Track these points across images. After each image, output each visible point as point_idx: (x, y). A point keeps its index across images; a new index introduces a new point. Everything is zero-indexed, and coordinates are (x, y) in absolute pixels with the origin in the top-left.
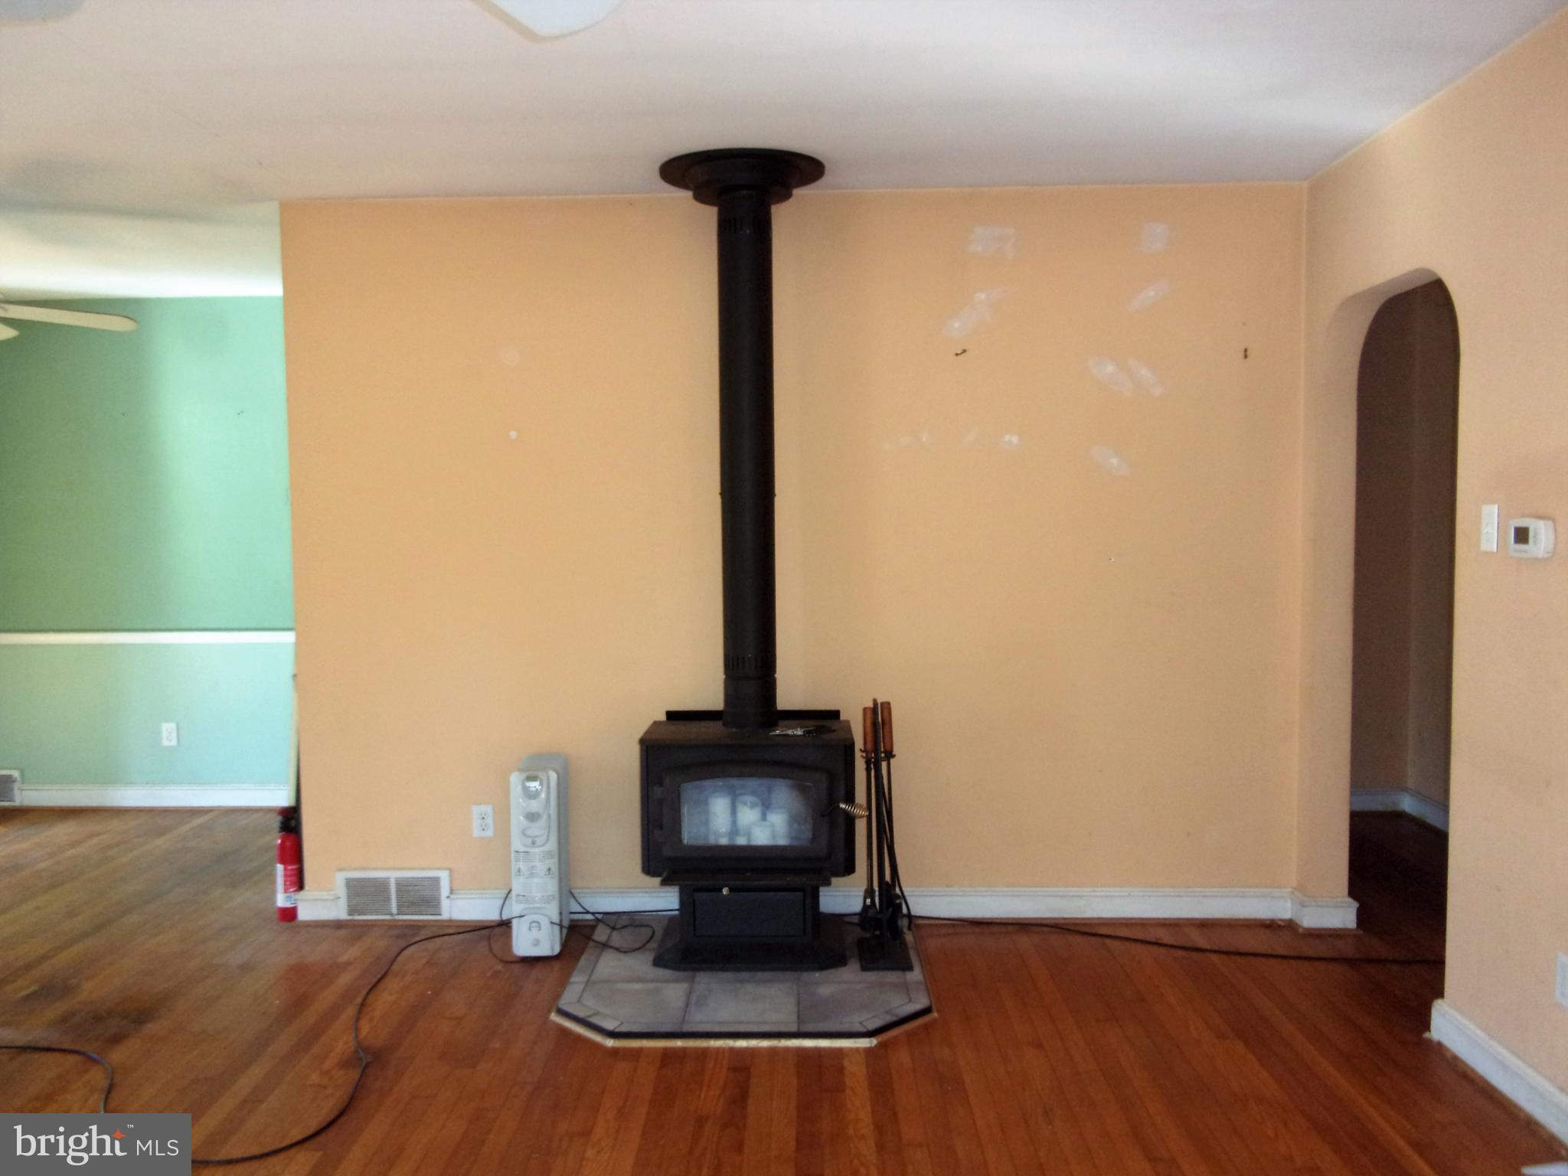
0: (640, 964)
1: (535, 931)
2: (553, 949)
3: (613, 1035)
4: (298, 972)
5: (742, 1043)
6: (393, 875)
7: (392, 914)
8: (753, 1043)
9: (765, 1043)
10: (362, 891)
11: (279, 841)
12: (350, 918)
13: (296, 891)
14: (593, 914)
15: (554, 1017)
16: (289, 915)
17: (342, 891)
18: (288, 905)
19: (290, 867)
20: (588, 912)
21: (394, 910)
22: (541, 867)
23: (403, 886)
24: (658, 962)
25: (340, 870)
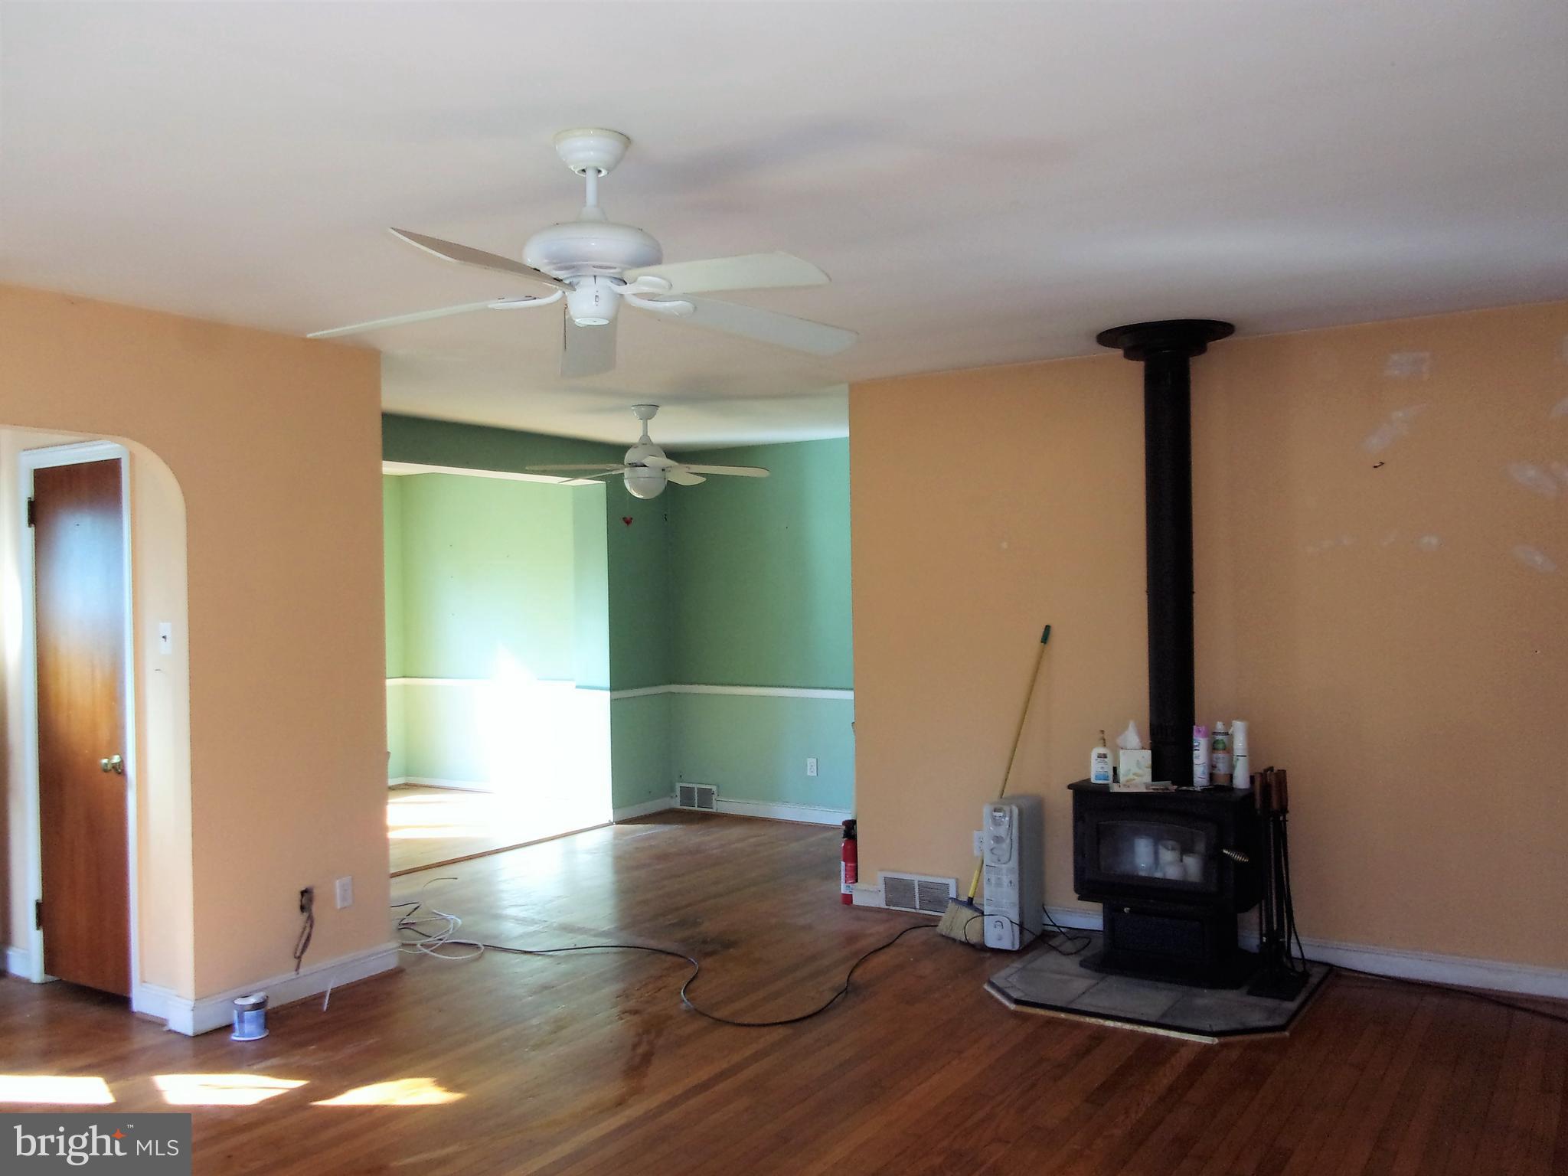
0: (1071, 964)
1: (999, 928)
2: (1013, 945)
3: (1017, 1002)
4: (852, 938)
5: (1110, 1024)
6: (917, 879)
7: (915, 908)
8: (1119, 1025)
9: (1128, 1027)
10: (896, 889)
11: (843, 845)
12: (887, 907)
13: (854, 883)
14: (1058, 927)
15: (986, 987)
16: (848, 899)
17: (882, 887)
18: (848, 893)
19: (849, 865)
20: (1055, 925)
21: (918, 907)
22: (1005, 880)
23: (924, 887)
24: (1082, 964)
25: (882, 870)
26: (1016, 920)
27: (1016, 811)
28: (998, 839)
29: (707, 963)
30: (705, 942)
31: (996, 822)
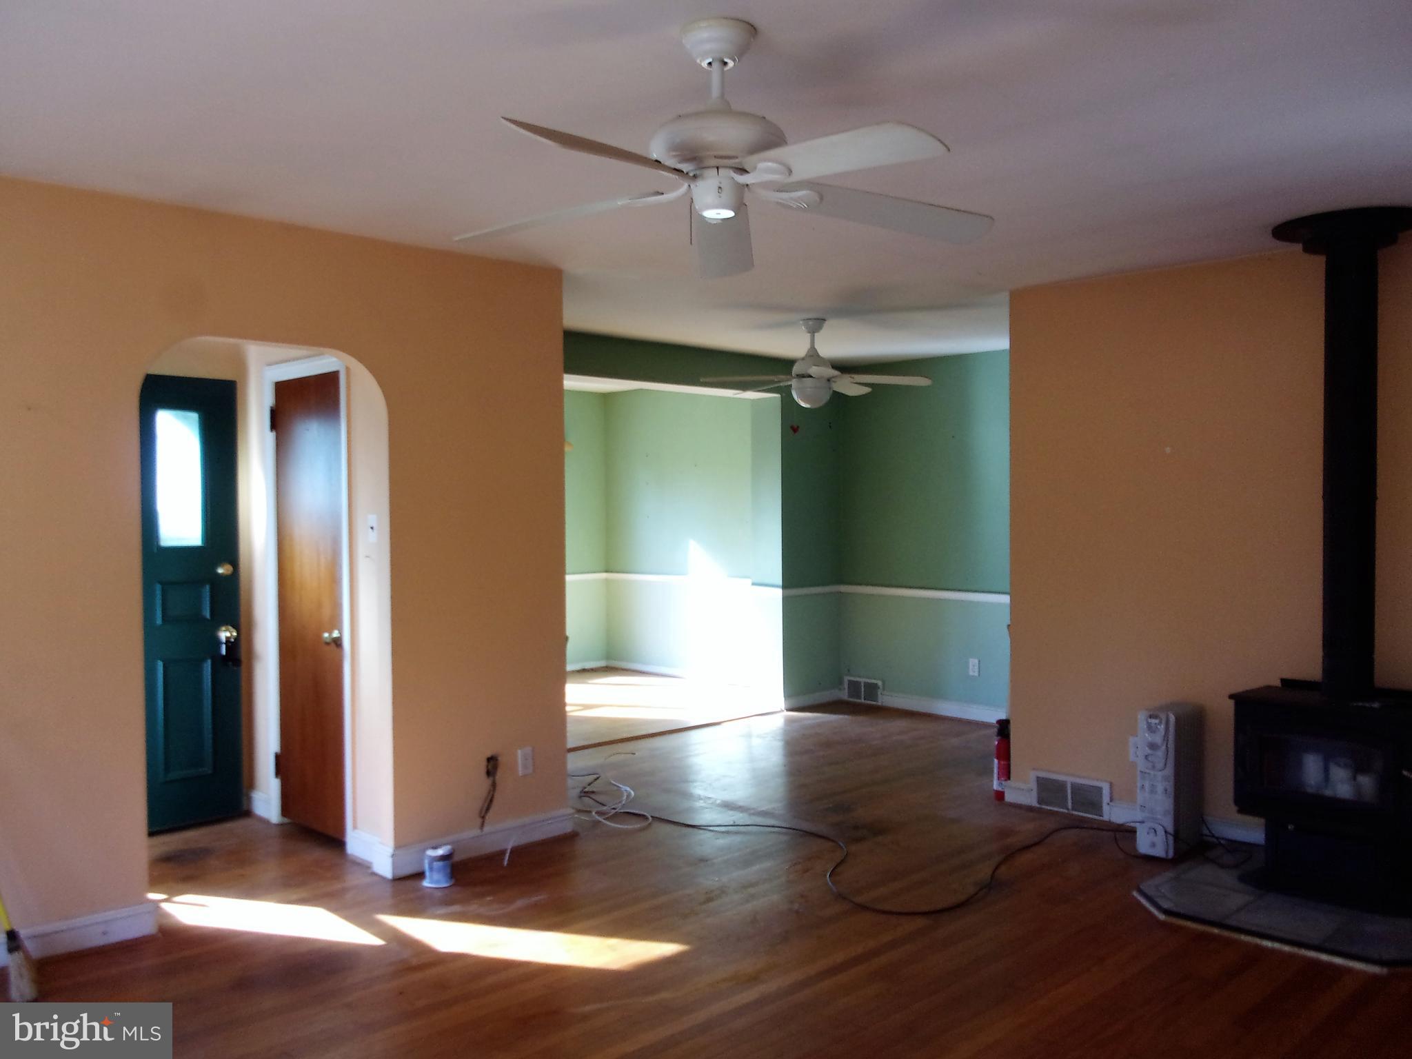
0: (1228, 878)
1: (1152, 834)
2: (1167, 852)
3: (1166, 912)
4: (1004, 833)
5: (1268, 944)
6: (1069, 780)
7: (1068, 809)
8: (1277, 945)
9: (1287, 948)
10: (1049, 789)
11: (997, 743)
12: (1038, 806)
13: (1006, 780)
14: (1217, 838)
15: (1135, 894)
16: (1000, 796)
17: (1033, 785)
18: (1000, 789)
19: (1002, 763)
20: (1213, 836)
21: (1070, 807)
23: (1077, 789)
24: (1242, 879)
25: (1034, 769)
26: (1170, 829)
27: (1172, 718)
28: (1153, 746)
29: (854, 848)
30: (856, 828)
31: (1151, 729)
